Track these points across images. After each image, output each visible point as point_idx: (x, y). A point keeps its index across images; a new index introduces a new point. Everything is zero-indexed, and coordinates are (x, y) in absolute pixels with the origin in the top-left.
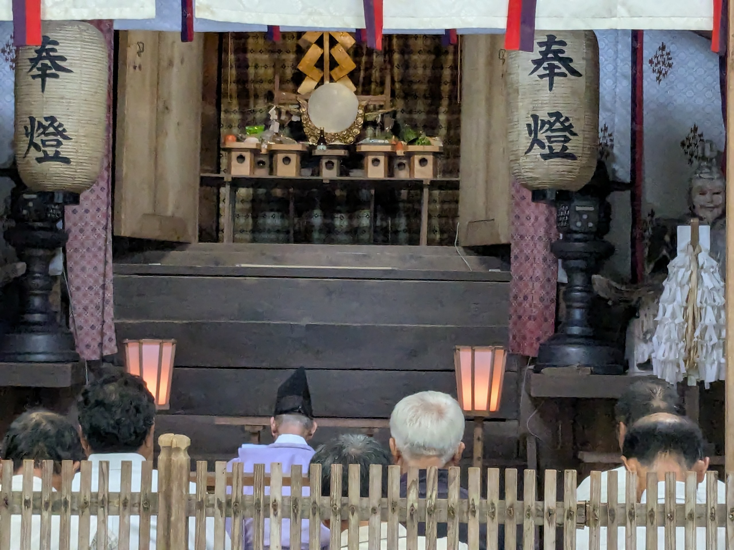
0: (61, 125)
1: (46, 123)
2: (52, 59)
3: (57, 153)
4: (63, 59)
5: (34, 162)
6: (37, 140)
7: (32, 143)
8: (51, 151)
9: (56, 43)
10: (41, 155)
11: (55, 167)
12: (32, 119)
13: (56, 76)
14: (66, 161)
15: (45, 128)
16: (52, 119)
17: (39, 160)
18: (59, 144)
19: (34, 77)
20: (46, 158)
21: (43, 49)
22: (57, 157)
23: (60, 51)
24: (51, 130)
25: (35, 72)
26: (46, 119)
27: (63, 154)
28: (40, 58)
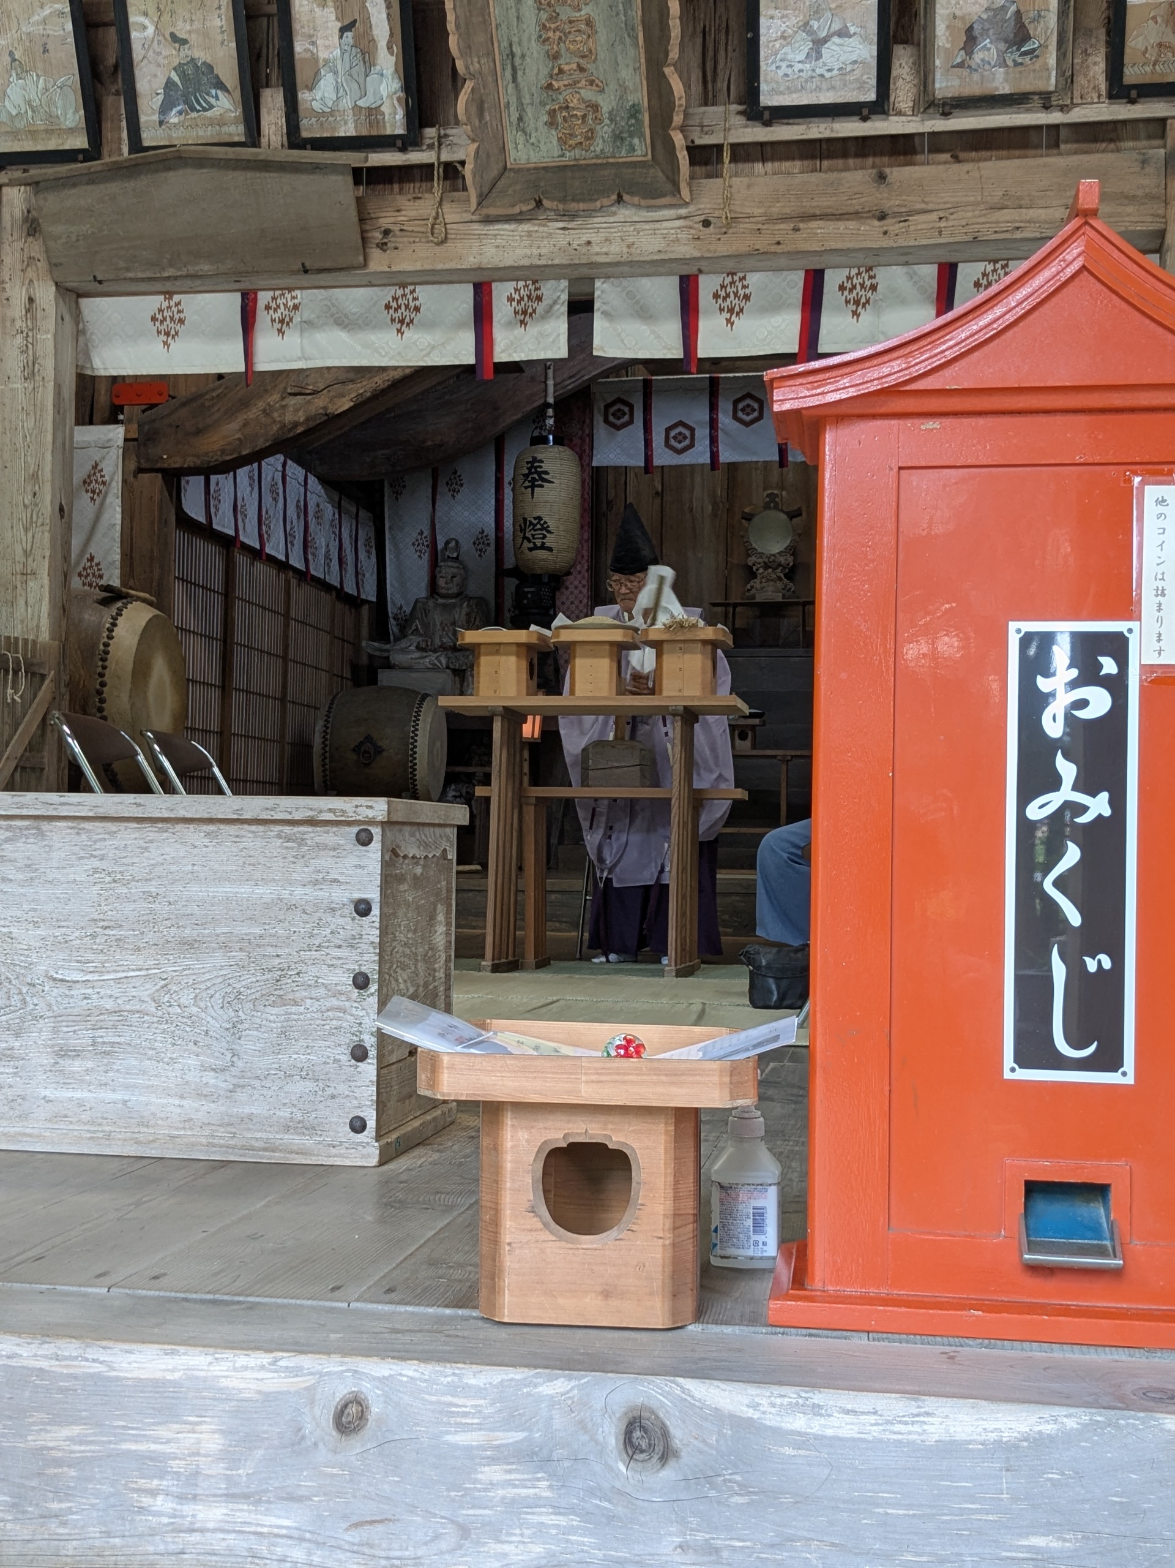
0: (545, 523)
1: (535, 522)
2: (539, 474)
3: (543, 543)
4: (547, 473)
5: (527, 551)
6: (528, 535)
7: (525, 538)
8: (539, 543)
9: (542, 462)
10: (531, 545)
11: (542, 554)
12: (525, 519)
13: (542, 486)
14: (550, 549)
15: (535, 525)
16: (539, 518)
17: (530, 549)
18: (544, 537)
19: (526, 488)
20: (535, 548)
21: (532, 466)
22: (543, 547)
23: (545, 467)
24: (539, 526)
25: (527, 484)
26: (535, 518)
27: (547, 545)
28: (530, 473)
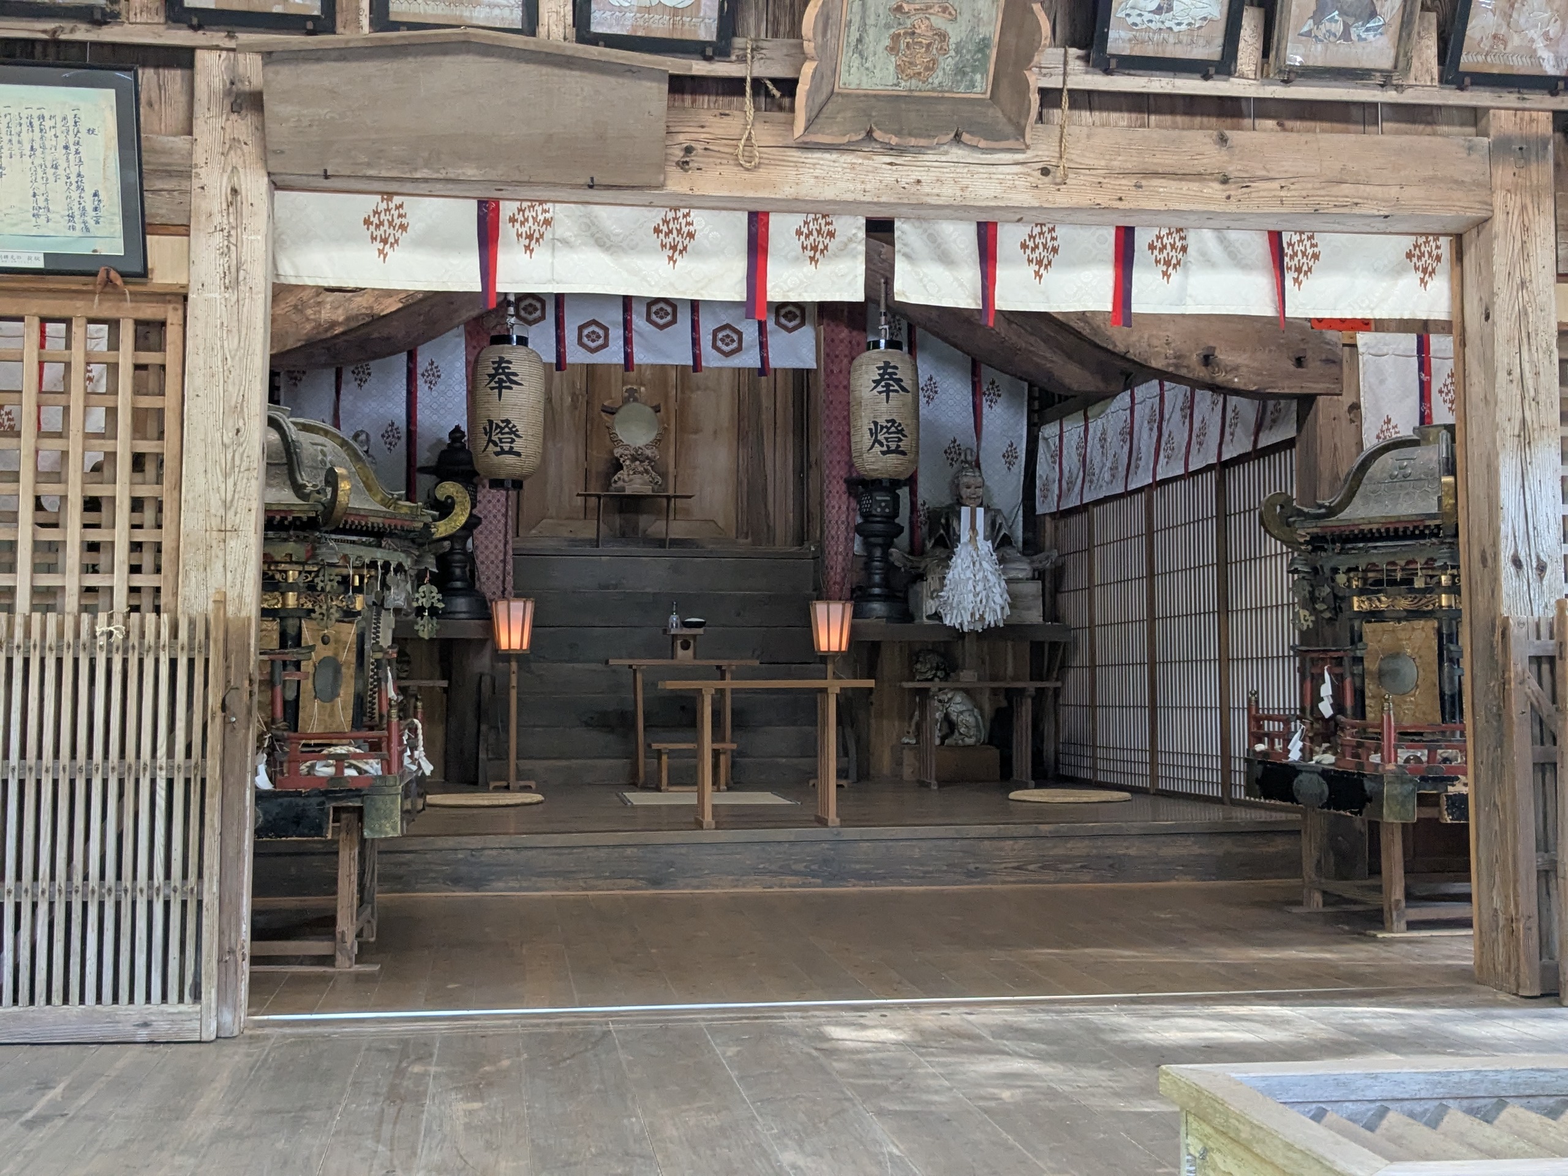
0: (514, 426)
1: (503, 425)
2: (508, 375)
3: (511, 448)
4: (515, 374)
5: (493, 456)
6: (495, 438)
7: (490, 440)
8: (506, 447)
9: (510, 362)
10: (498, 449)
11: (509, 459)
12: (491, 422)
13: (511, 388)
14: (518, 454)
15: (502, 429)
16: (508, 422)
17: (497, 454)
18: (513, 441)
19: (492, 388)
20: (503, 452)
21: (499, 367)
22: (511, 452)
23: (514, 368)
24: (507, 430)
25: (493, 384)
26: (503, 421)
27: (515, 449)
28: (497, 374)
